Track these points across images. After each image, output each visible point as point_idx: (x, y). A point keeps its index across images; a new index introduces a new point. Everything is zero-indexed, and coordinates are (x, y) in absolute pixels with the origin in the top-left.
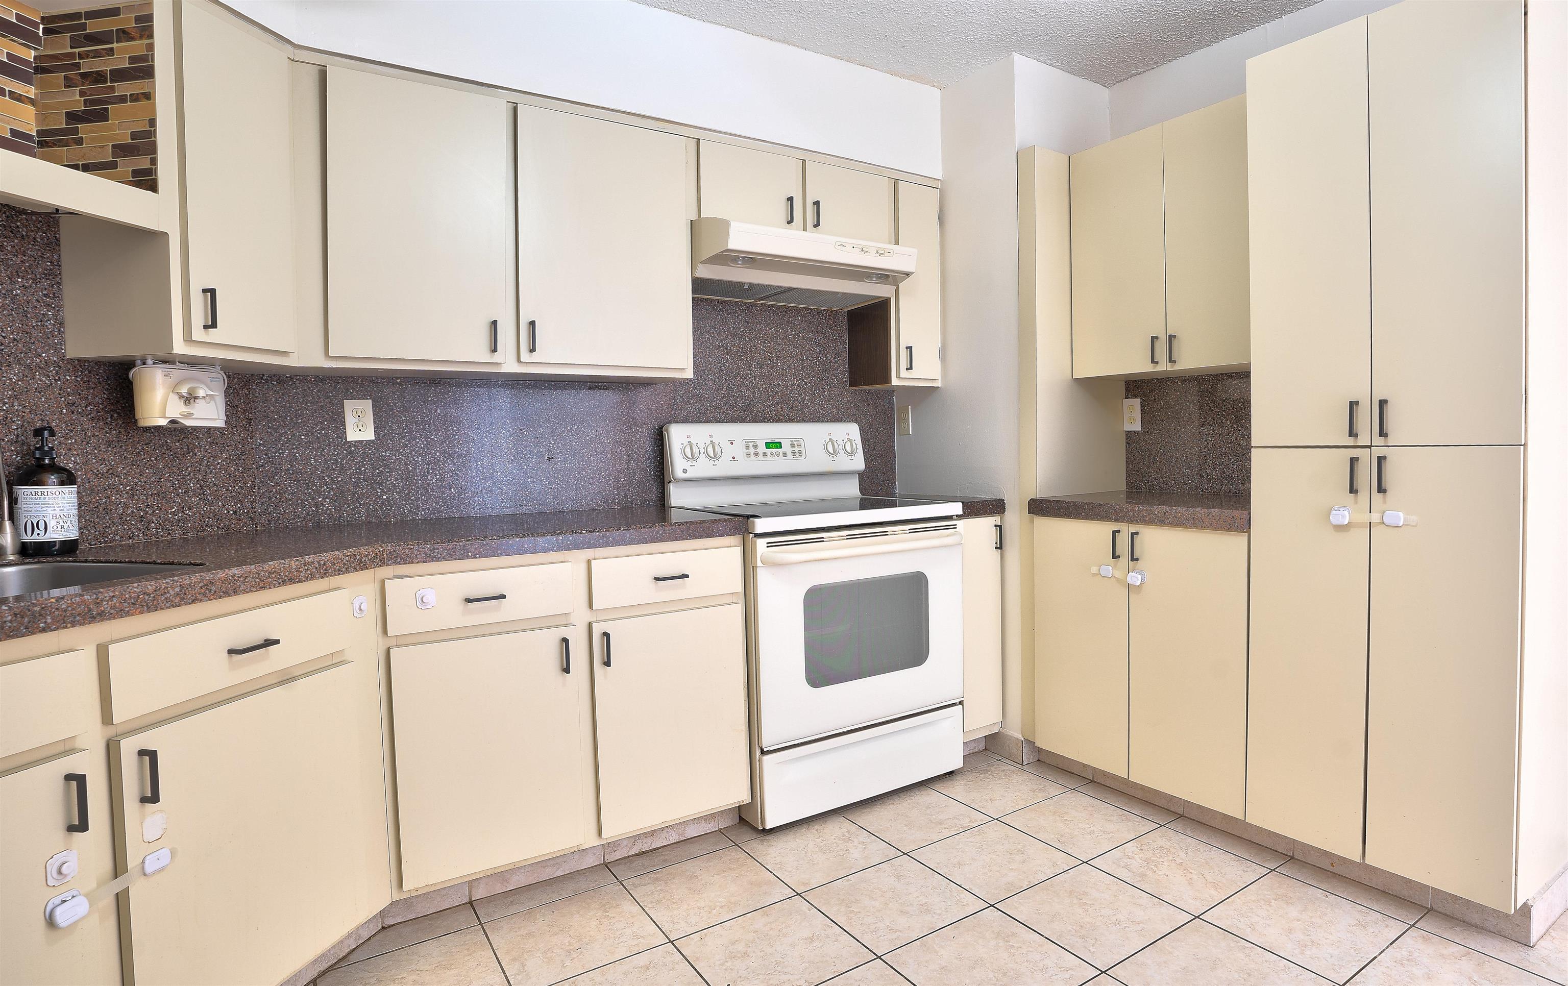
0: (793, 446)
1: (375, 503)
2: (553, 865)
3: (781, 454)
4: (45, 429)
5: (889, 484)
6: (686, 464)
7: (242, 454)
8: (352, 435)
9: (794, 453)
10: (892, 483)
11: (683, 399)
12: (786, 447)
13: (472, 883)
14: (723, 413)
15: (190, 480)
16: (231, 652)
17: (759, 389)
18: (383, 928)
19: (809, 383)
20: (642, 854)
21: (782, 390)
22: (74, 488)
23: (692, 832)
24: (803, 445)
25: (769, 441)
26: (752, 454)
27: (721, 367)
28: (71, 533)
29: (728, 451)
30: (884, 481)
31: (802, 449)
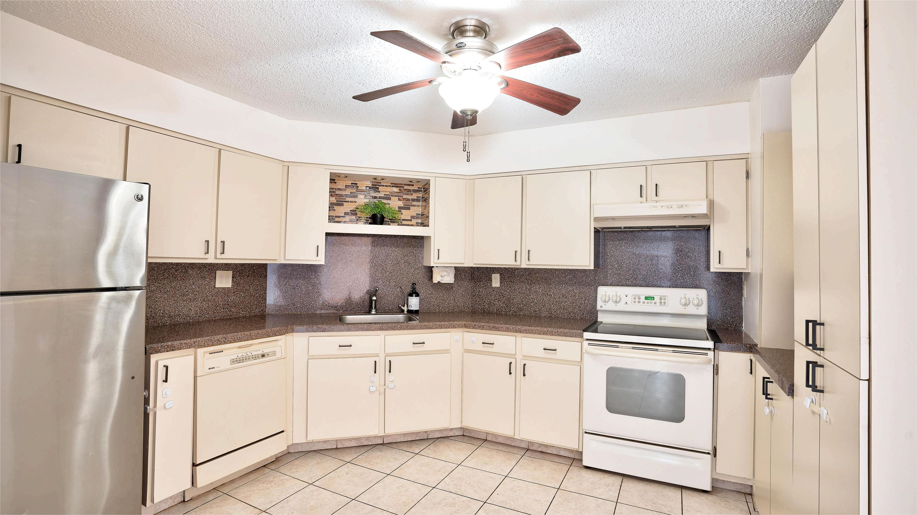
0: (661, 299)
1: (499, 307)
2: (511, 441)
3: (653, 303)
4: (414, 283)
5: (736, 324)
6: (602, 304)
7: (467, 289)
8: (494, 285)
9: (661, 303)
10: (739, 324)
11: (611, 275)
12: (657, 299)
13: (487, 434)
14: (630, 282)
15: (451, 296)
16: (414, 343)
17: (650, 271)
18: (463, 435)
19: (681, 268)
20: (542, 452)
21: (664, 271)
22: (418, 298)
23: (562, 453)
24: (667, 299)
25: (648, 296)
26: (637, 302)
27: (630, 261)
28: (417, 308)
29: (624, 299)
30: (733, 322)
31: (666, 301)
